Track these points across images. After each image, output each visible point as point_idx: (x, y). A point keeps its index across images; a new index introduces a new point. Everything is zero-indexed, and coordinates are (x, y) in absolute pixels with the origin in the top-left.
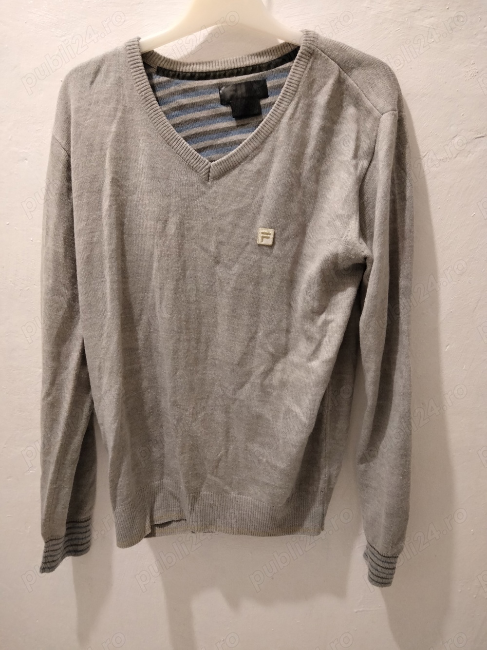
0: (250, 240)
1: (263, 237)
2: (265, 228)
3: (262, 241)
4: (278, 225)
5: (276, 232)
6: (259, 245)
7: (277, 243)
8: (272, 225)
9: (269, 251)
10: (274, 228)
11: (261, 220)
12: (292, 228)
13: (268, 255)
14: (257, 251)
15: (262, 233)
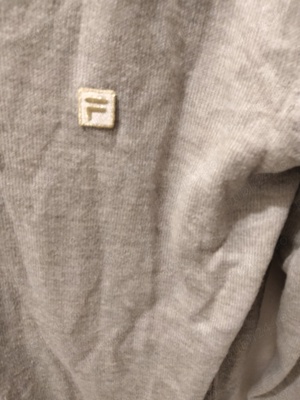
0: (63, 117)
1: (90, 111)
2: (93, 88)
3: (90, 119)
4: (124, 79)
5: (120, 95)
6: (85, 128)
7: (123, 121)
8: (109, 80)
9: (108, 140)
10: (114, 88)
11: (83, 68)
12: (156, 84)
13: (108, 147)
14: (83, 140)
15: (88, 100)
